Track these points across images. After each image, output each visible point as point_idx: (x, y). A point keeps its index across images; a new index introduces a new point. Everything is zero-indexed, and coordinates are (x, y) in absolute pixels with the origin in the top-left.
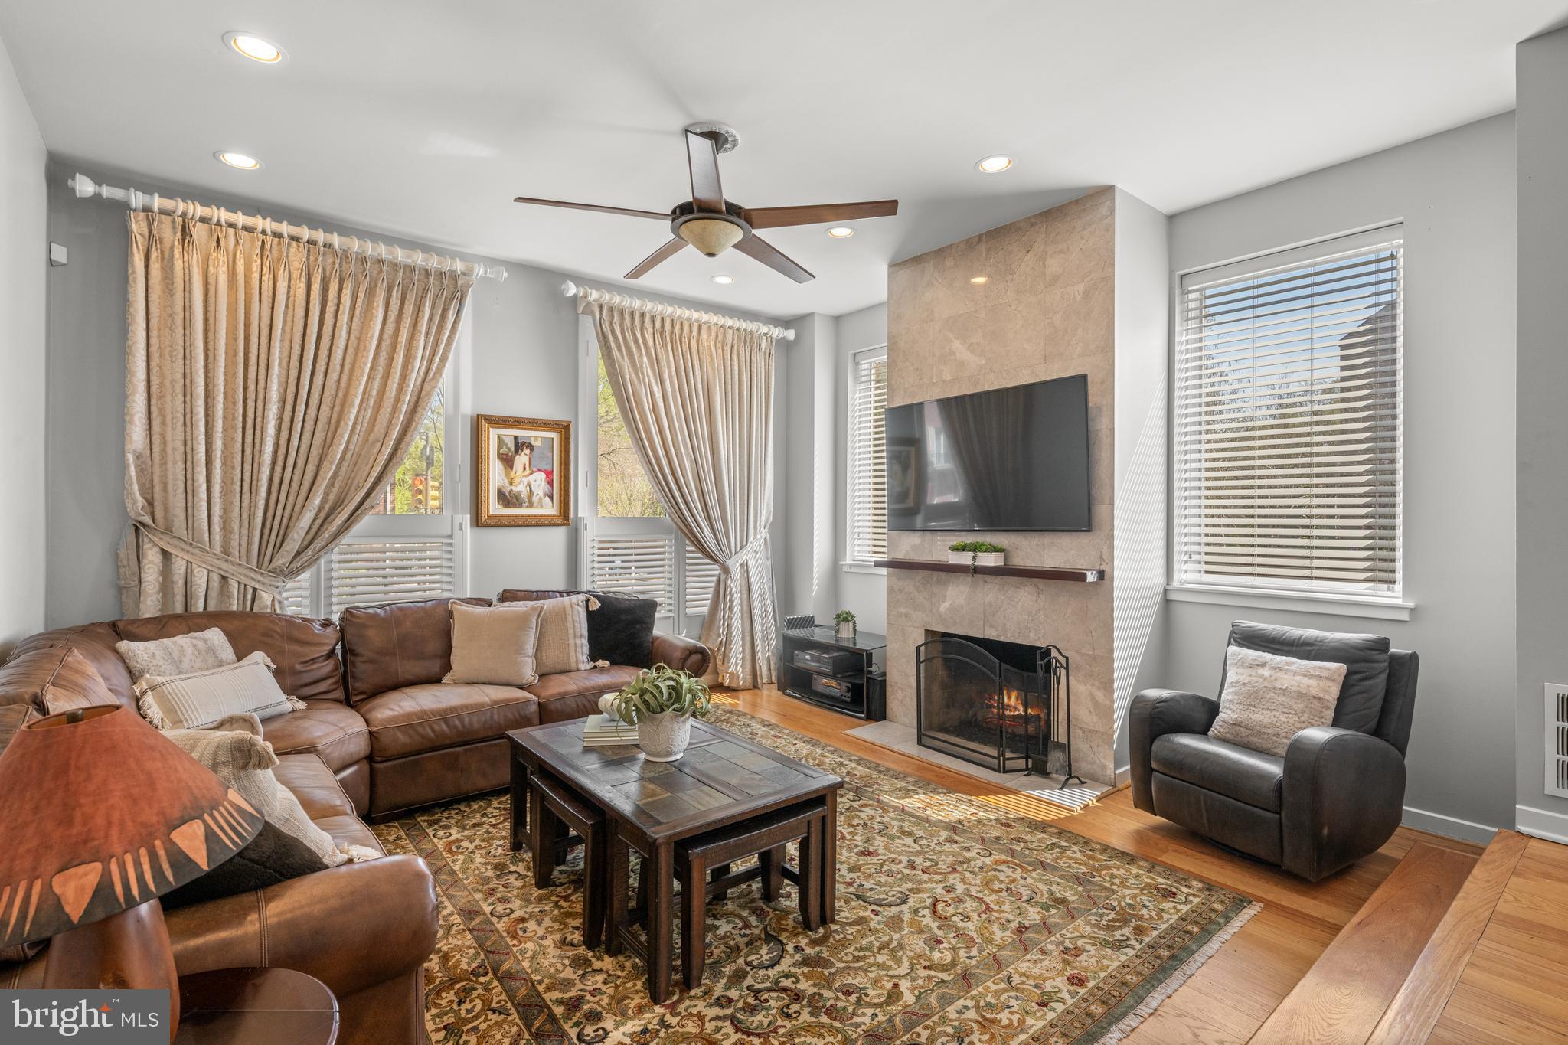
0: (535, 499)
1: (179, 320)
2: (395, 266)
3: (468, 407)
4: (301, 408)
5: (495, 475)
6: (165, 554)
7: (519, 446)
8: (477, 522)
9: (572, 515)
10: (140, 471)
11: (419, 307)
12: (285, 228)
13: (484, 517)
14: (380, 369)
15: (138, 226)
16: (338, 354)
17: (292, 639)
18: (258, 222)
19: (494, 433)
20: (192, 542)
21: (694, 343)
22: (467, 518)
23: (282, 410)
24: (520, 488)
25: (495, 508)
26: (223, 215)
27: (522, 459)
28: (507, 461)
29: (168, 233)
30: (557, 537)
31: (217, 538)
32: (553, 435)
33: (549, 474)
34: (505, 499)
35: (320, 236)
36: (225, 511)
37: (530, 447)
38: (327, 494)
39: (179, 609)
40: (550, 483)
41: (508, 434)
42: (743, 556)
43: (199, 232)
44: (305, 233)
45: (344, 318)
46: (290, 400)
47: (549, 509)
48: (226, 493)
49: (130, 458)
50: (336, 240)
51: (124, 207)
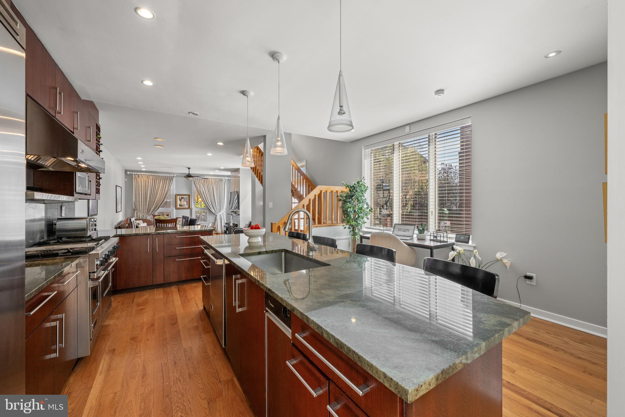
0: (185, 205)
1: (138, 186)
2: (163, 177)
3: (175, 193)
4: (152, 195)
5: (179, 202)
6: (137, 213)
7: (182, 198)
8: (176, 209)
9: (191, 207)
10: (135, 203)
11: (167, 181)
12: (150, 174)
13: (177, 208)
14: (162, 190)
15: (134, 176)
16: (156, 188)
17: (149, 222)
18: (147, 174)
19: (178, 197)
20: (140, 211)
21: (210, 182)
22: (175, 208)
23: (150, 196)
24: (182, 204)
25: (178, 207)
26: (143, 174)
27: (183, 200)
28: (180, 200)
29: (137, 176)
30: (189, 211)
31: (142, 211)
32: (188, 196)
33: (187, 202)
34: (180, 205)
35: (154, 174)
36: (143, 208)
37: (184, 198)
38: (155, 205)
39: (138, 218)
40: (187, 203)
41: (181, 197)
42: (221, 213)
43: (140, 176)
44: (152, 174)
45: (157, 184)
46: (150, 195)
47: (187, 207)
48: (143, 206)
49: (133, 202)
50: (156, 174)
51: (132, 174)
